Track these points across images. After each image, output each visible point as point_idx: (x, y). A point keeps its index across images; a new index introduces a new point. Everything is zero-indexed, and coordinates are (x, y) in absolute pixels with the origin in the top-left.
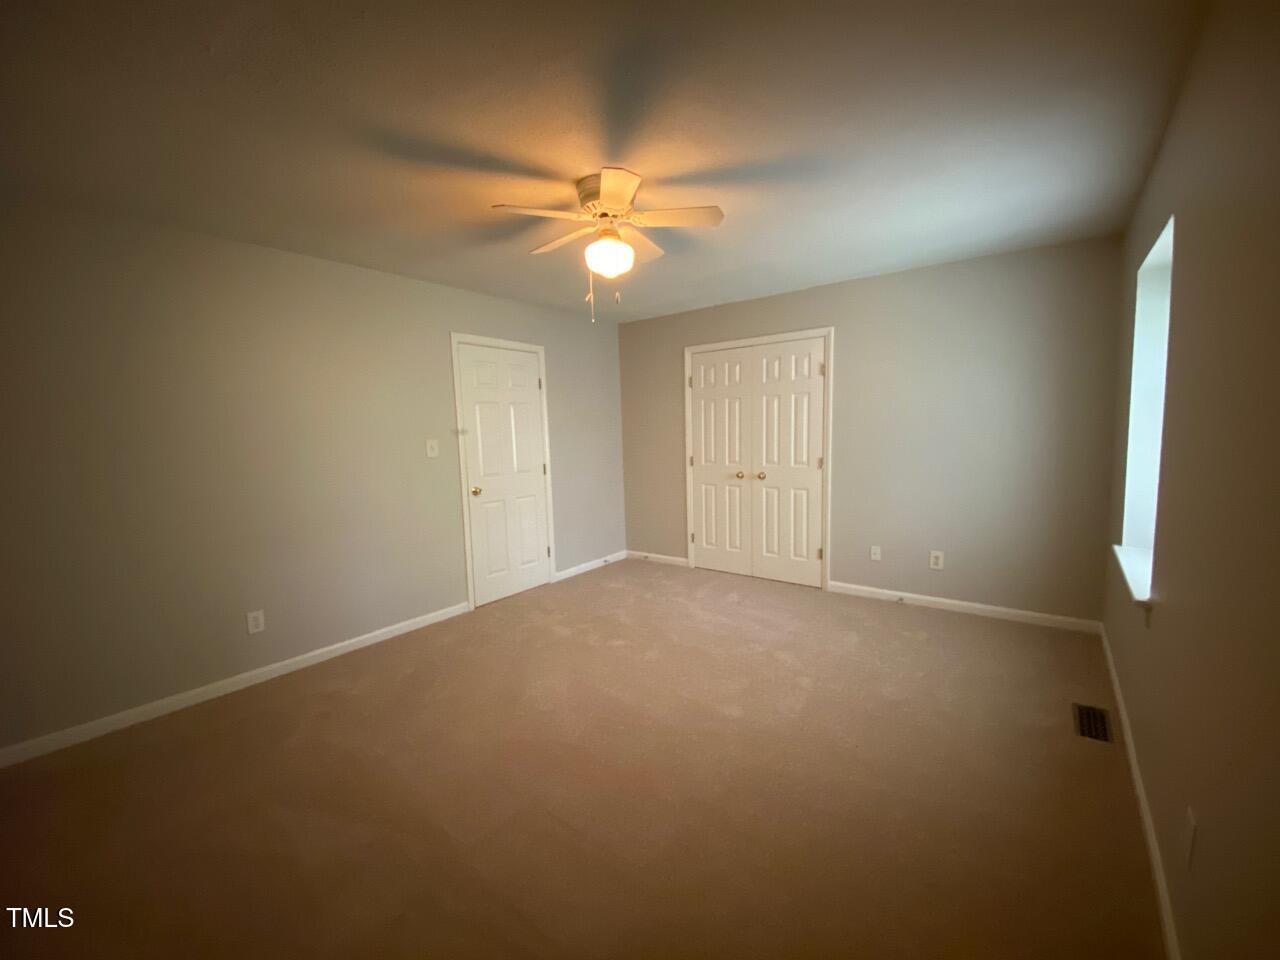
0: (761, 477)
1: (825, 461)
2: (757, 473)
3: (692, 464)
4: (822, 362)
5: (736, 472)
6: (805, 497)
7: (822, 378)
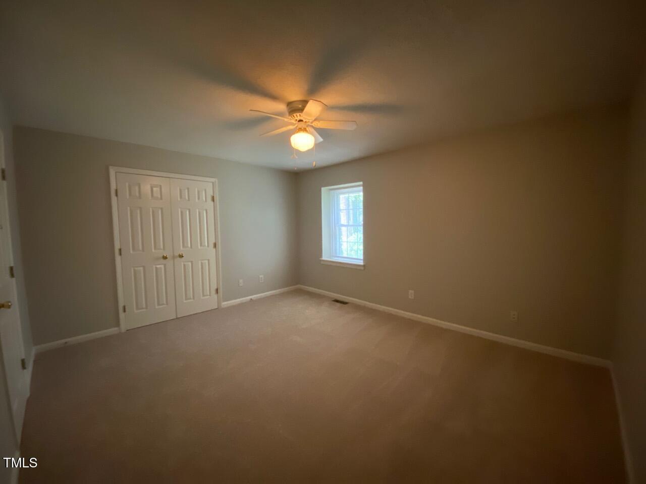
0: (181, 256)
1: (217, 244)
2: (177, 254)
3: (120, 254)
4: (212, 195)
5: (161, 256)
6: (207, 264)
7: (212, 203)
